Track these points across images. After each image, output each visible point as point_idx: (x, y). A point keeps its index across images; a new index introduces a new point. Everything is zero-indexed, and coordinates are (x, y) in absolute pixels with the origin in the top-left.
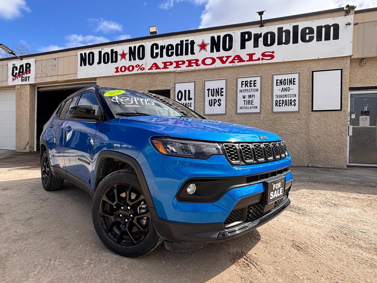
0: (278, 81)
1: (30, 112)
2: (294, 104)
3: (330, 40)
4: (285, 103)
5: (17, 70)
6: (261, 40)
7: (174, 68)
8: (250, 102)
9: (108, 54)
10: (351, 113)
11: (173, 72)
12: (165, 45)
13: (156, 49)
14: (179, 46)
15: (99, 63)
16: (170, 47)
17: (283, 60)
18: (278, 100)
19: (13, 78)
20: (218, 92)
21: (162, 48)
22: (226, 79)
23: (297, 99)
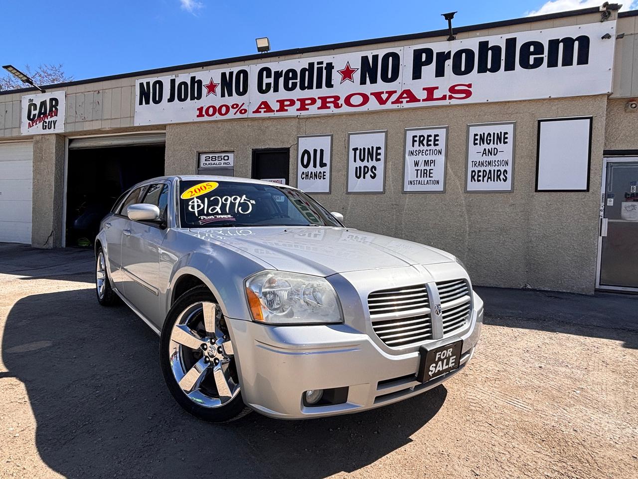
0: (476, 137)
1: (56, 182)
2: (505, 178)
3: (572, 65)
4: (489, 176)
5: (35, 109)
6: (449, 64)
7: (298, 110)
8: (426, 173)
9: (185, 84)
10: (607, 196)
11: (294, 118)
12: (282, 71)
13: (267, 77)
14: (307, 72)
15: (171, 100)
16: (291, 74)
17: (487, 101)
18: (476, 169)
19: (29, 123)
20: (371, 153)
21: (278, 75)
22: (386, 133)
23: (509, 168)
